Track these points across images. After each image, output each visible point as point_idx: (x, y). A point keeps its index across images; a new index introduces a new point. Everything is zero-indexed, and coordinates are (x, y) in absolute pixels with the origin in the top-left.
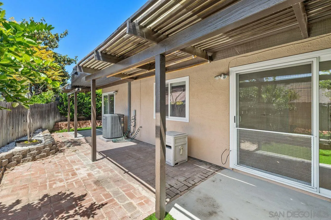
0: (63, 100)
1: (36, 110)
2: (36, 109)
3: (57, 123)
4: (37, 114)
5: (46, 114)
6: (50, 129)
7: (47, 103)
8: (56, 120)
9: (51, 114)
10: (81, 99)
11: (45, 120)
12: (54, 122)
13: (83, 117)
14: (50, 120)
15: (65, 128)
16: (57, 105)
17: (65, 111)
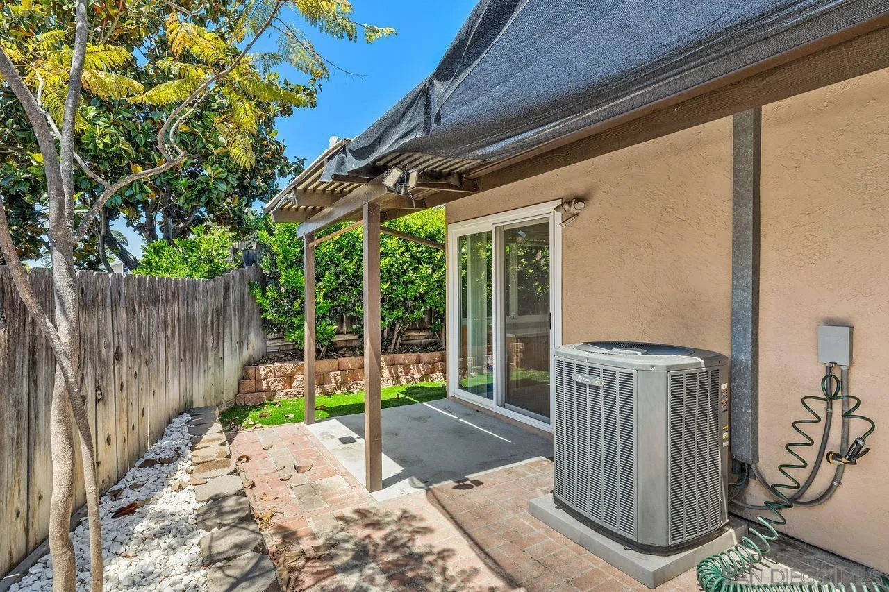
0: (274, 264)
1: (162, 315)
2: (162, 308)
3: (251, 370)
4: (166, 336)
5: (209, 331)
6: (226, 399)
7: (212, 274)
8: (246, 355)
9: (227, 330)
10: (346, 257)
11: (206, 358)
12: (240, 366)
13: (348, 337)
14: (222, 358)
15: (287, 394)
16: (251, 286)
17: (285, 313)
